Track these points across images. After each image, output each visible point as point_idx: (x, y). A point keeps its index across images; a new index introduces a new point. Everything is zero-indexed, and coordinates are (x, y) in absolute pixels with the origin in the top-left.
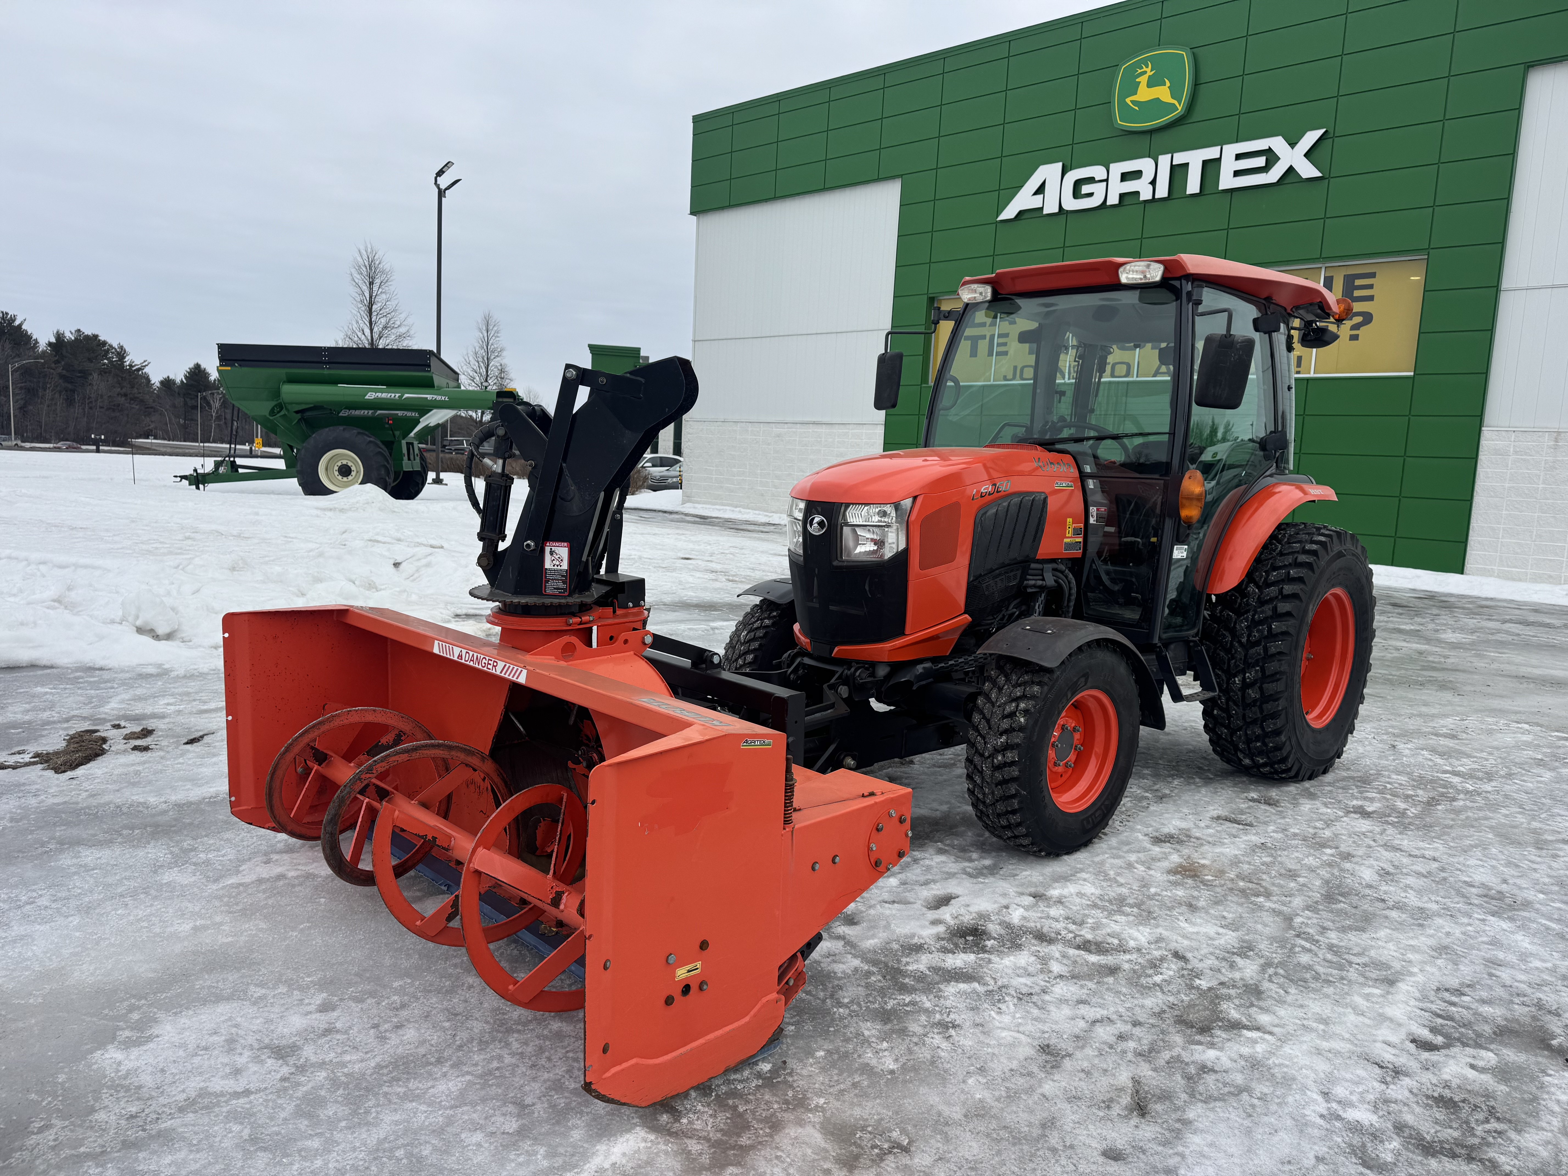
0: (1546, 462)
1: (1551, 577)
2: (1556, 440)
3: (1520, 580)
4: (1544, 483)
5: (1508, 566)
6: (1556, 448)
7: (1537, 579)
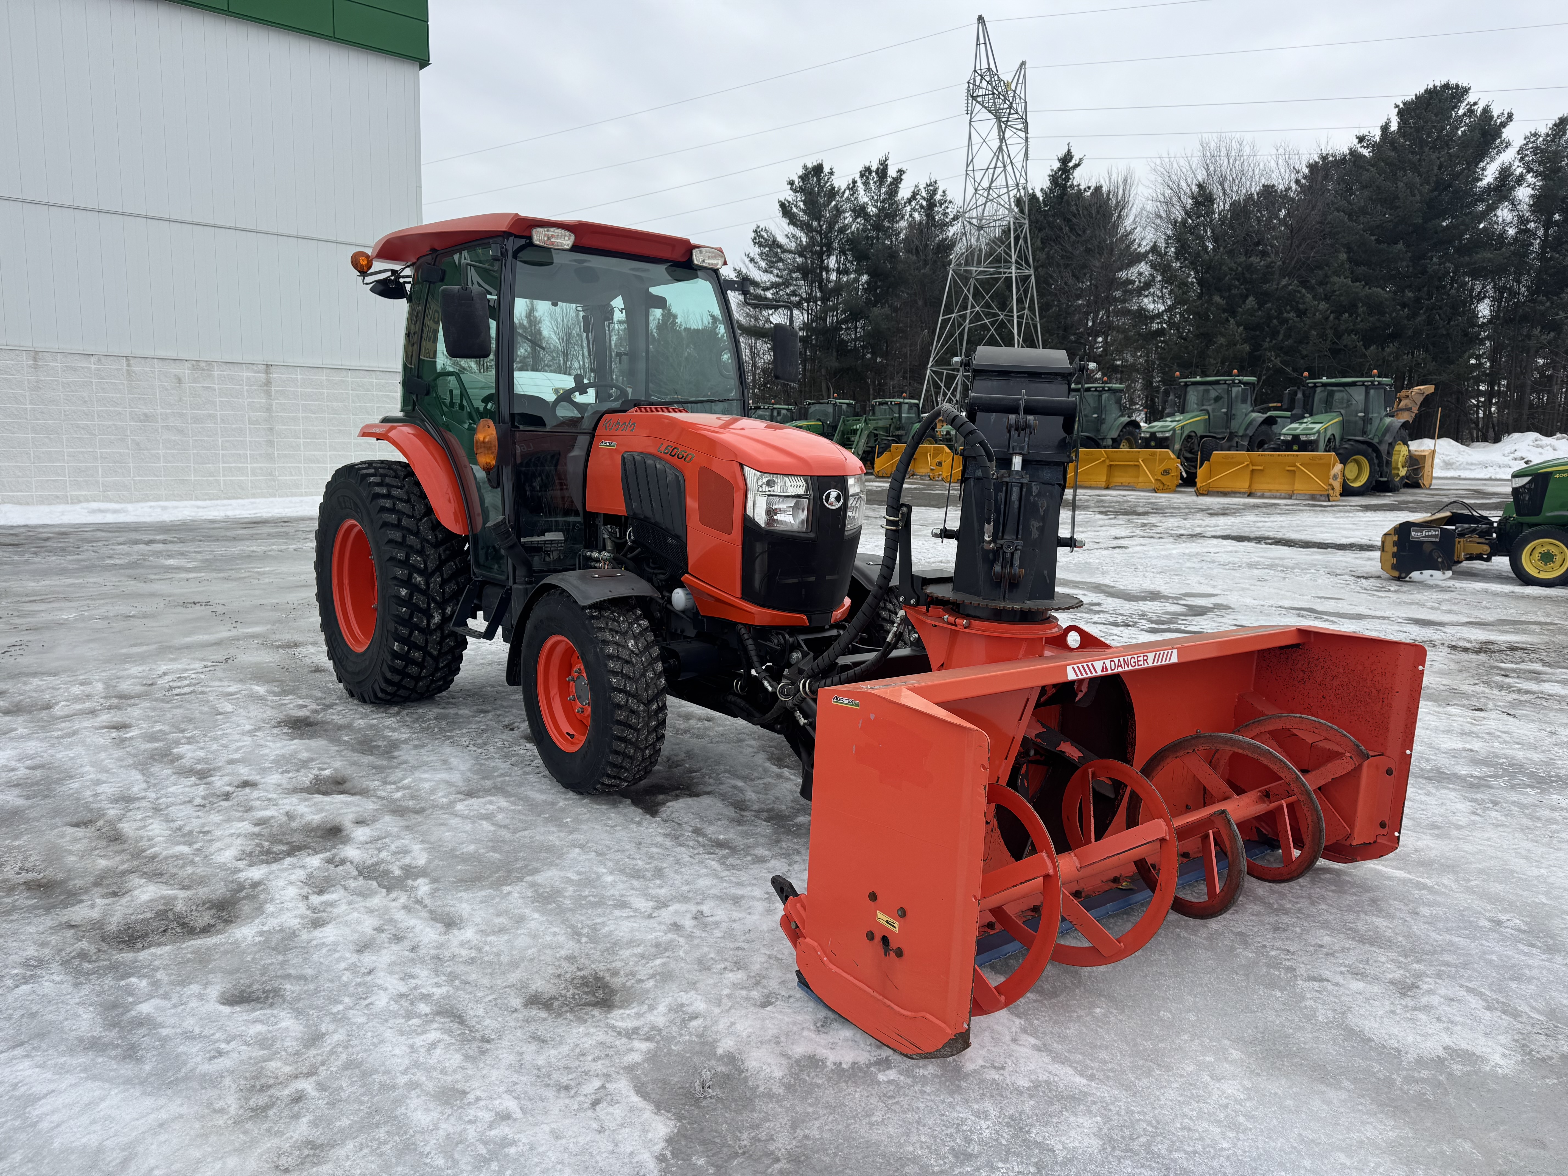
0: (29, 381)
1: (57, 497)
2: (35, 360)
3: (28, 504)
4: (31, 403)
5: (13, 491)
6: (36, 367)
7: (43, 501)
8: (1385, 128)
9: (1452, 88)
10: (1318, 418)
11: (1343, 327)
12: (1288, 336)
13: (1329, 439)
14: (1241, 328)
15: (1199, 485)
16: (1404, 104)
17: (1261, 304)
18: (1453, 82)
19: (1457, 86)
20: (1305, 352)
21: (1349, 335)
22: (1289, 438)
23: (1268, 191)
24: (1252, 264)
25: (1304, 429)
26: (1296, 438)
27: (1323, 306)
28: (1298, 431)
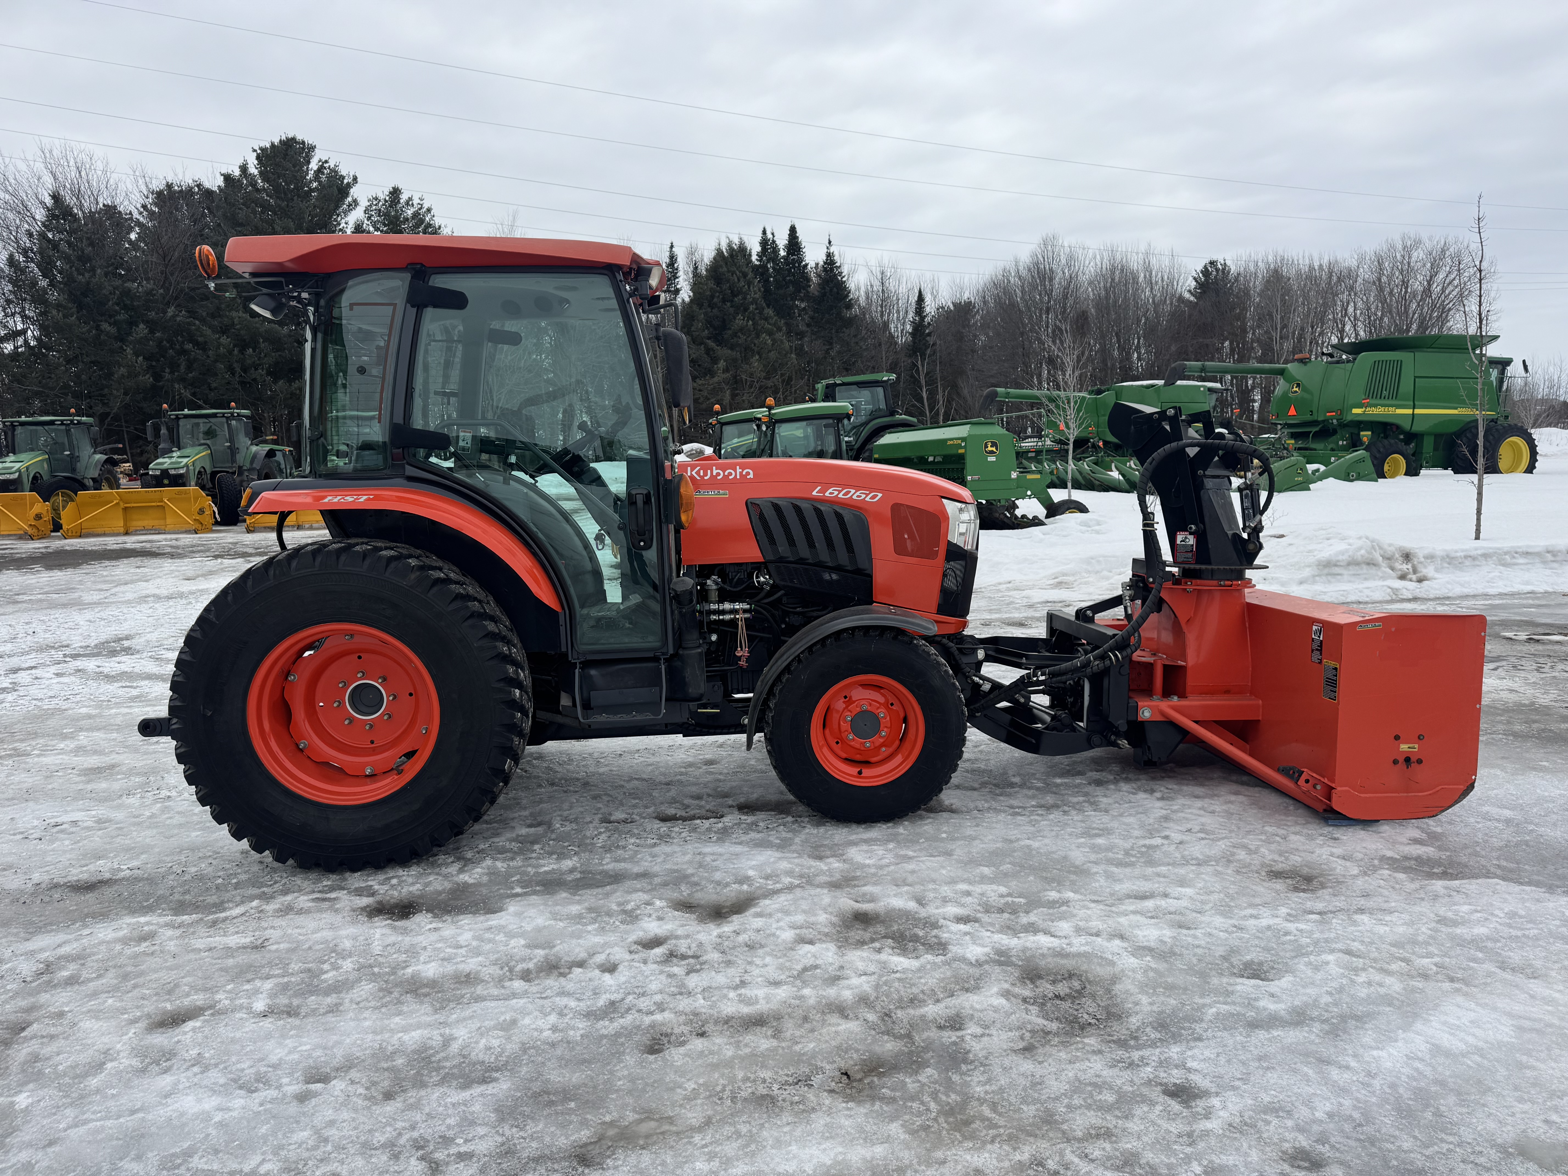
8: (244, 168)
9: (299, 143)
10: (187, 451)
11: (249, 362)
12: (189, 368)
13: (200, 472)
14: (141, 358)
15: (65, 527)
16: (261, 149)
17: (152, 331)
18: (299, 137)
19: (303, 143)
20: (214, 385)
21: (256, 369)
22: (158, 473)
23: (111, 211)
24: (130, 290)
25: (172, 463)
26: (165, 472)
27: (224, 340)
28: (165, 466)
